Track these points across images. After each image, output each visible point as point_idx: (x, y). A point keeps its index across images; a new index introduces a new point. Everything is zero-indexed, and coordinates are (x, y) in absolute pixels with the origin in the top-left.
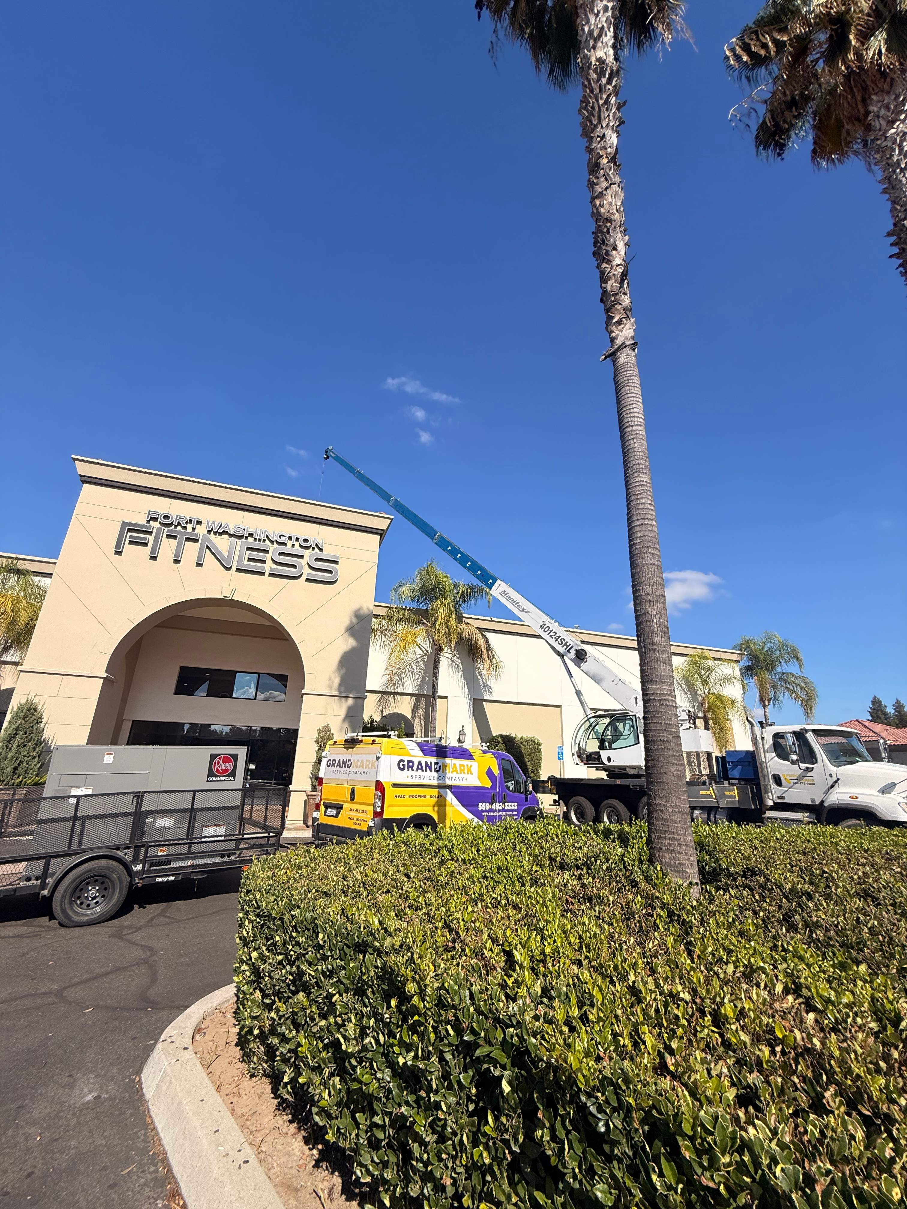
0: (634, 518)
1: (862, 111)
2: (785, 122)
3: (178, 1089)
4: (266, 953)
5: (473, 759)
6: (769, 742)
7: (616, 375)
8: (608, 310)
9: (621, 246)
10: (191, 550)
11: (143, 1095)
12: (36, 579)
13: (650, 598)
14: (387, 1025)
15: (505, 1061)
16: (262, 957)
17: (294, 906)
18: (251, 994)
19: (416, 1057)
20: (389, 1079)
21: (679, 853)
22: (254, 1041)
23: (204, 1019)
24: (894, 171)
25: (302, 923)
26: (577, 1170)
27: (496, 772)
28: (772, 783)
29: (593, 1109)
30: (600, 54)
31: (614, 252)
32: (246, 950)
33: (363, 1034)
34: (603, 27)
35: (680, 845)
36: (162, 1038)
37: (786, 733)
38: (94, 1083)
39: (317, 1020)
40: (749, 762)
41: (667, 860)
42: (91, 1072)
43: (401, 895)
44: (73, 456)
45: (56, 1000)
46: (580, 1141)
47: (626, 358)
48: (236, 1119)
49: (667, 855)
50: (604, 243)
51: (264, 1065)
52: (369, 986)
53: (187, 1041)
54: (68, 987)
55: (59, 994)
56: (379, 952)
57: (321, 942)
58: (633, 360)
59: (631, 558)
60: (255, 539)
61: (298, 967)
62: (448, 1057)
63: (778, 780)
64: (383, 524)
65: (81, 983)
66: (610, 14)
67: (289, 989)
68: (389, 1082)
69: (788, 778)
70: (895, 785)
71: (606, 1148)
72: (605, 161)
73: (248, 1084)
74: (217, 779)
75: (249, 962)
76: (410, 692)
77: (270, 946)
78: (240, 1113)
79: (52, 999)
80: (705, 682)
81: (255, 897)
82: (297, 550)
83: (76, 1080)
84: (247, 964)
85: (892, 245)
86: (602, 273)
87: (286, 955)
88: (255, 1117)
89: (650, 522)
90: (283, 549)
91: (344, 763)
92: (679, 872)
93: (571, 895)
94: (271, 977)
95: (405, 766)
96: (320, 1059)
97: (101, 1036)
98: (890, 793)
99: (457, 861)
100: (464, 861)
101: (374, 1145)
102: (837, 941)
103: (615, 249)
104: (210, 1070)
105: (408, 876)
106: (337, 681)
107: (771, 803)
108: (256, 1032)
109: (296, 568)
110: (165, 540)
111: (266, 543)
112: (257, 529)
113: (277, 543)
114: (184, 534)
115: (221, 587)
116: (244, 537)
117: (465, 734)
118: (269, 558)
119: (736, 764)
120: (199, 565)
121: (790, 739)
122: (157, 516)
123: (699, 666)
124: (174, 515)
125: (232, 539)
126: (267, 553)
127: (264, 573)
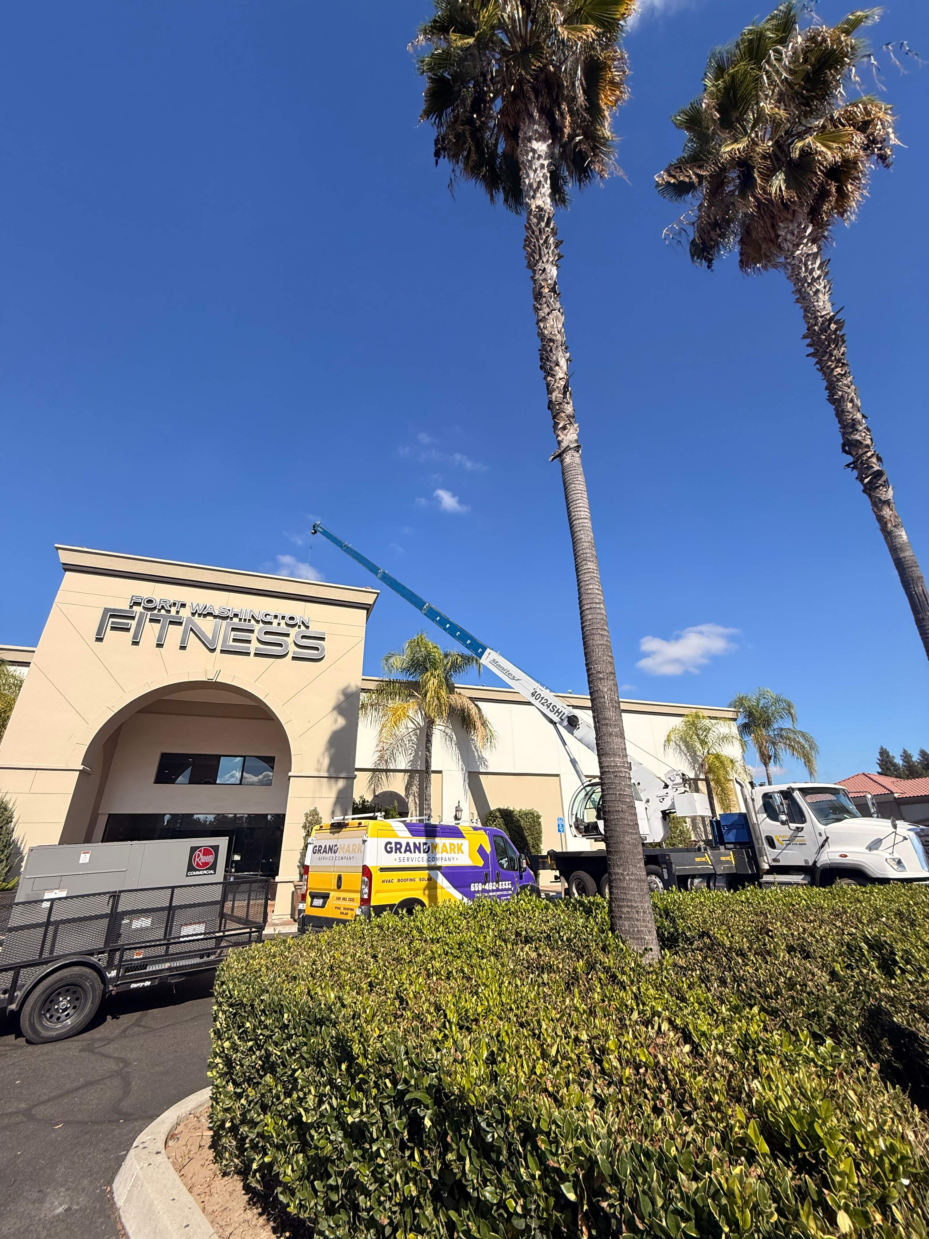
0: (584, 602)
1: (773, 235)
2: (712, 240)
3: (150, 1191)
4: (238, 1042)
5: (464, 837)
6: (759, 803)
7: (563, 474)
8: (554, 417)
9: (563, 362)
10: (175, 633)
11: (114, 1203)
12: (11, 669)
13: (601, 676)
14: (338, 1089)
15: (429, 1102)
16: (234, 1047)
17: (263, 991)
18: (224, 1087)
19: (362, 1113)
20: (340, 1140)
21: (637, 920)
22: (226, 1136)
23: (178, 1124)
24: (803, 286)
25: (270, 1004)
26: (475, 1181)
27: (488, 849)
28: (766, 846)
29: (483, 1125)
30: (539, 202)
31: (557, 368)
32: (219, 1043)
33: (321, 1103)
34: (540, 182)
35: (637, 912)
36: (135, 1145)
37: (774, 792)
38: (65, 1197)
39: (282, 1098)
40: (743, 825)
41: (627, 928)
42: (62, 1186)
43: (366, 974)
44: (56, 545)
45: (24, 1119)
46: (478, 1157)
47: (572, 459)
48: (206, 1215)
49: (626, 923)
50: (548, 360)
51: (236, 1160)
52: (326, 1057)
53: (160, 1145)
54: (37, 1105)
55: (28, 1114)
56: (335, 1024)
57: (286, 1022)
58: (578, 460)
59: (583, 638)
60: (240, 619)
61: (266, 1050)
62: (387, 1107)
63: (771, 843)
64: (369, 599)
65: (48, 1100)
66: (545, 170)
67: (259, 1074)
68: (341, 1143)
69: (781, 839)
70: (880, 841)
71: (493, 1155)
72: (547, 290)
73: (221, 1183)
74: (198, 873)
75: (222, 1055)
76: (403, 768)
77: (241, 1033)
78: (210, 1210)
79: (20, 1118)
80: (703, 743)
81: (228, 987)
82: (283, 628)
83: (46, 1195)
84: (220, 1057)
85: (808, 345)
86: (548, 385)
87: (256, 1040)
88: (225, 1213)
89: (598, 606)
90: (269, 628)
91: (330, 849)
92: (637, 939)
93: (526, 965)
94: (242, 1065)
95: (392, 848)
96: (285, 1135)
97: (71, 1150)
98: (877, 849)
99: (426, 941)
100: (432, 940)
101: (331, 1210)
102: (759, 993)
103: (557, 365)
104: (182, 1173)
105: (375, 957)
106: (326, 762)
107: (766, 867)
108: (228, 1125)
109: (282, 646)
110: (148, 625)
111: (252, 622)
112: (242, 610)
113: (263, 622)
114: (167, 617)
115: (205, 670)
116: (229, 618)
117: (462, 810)
118: (254, 638)
119: (731, 828)
120: (183, 648)
121: (777, 799)
122: (140, 601)
123: (696, 726)
124: (158, 599)
125: (217, 620)
126: (252, 633)
127: (249, 653)
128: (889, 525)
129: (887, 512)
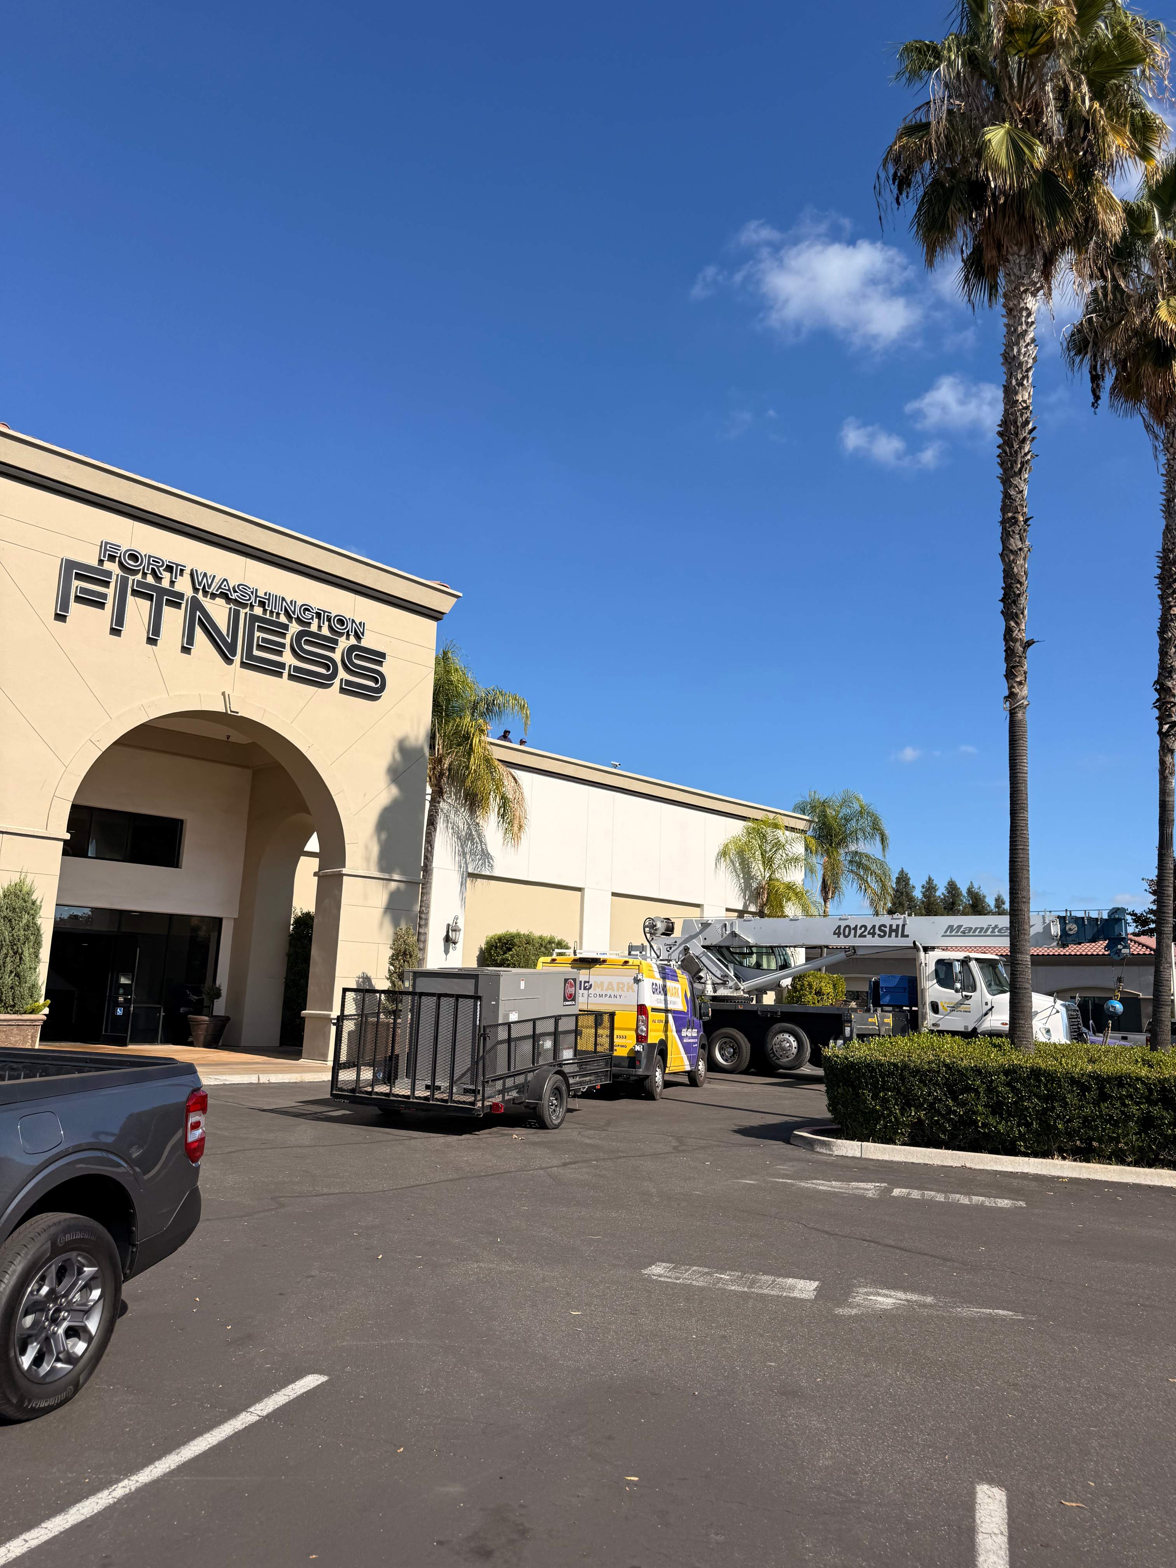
6: (932, 967)
10: (172, 622)
28: (929, 1011)
37: (950, 959)
40: (905, 989)
60: (266, 611)
63: (935, 1008)
80: (768, 862)
82: (327, 636)
90: (309, 633)
106: (375, 852)
109: (328, 669)
110: (130, 599)
111: (283, 619)
112: (270, 594)
113: (299, 621)
114: (163, 591)
115: (223, 694)
116: (252, 606)
117: (460, 930)
118: (288, 647)
119: (889, 990)
120: (186, 650)
121: (957, 967)
122: (117, 553)
123: (764, 837)
124: (145, 555)
125: (233, 607)
126: (285, 639)
127: (282, 673)
128: (1167, 771)
129: (1168, 759)
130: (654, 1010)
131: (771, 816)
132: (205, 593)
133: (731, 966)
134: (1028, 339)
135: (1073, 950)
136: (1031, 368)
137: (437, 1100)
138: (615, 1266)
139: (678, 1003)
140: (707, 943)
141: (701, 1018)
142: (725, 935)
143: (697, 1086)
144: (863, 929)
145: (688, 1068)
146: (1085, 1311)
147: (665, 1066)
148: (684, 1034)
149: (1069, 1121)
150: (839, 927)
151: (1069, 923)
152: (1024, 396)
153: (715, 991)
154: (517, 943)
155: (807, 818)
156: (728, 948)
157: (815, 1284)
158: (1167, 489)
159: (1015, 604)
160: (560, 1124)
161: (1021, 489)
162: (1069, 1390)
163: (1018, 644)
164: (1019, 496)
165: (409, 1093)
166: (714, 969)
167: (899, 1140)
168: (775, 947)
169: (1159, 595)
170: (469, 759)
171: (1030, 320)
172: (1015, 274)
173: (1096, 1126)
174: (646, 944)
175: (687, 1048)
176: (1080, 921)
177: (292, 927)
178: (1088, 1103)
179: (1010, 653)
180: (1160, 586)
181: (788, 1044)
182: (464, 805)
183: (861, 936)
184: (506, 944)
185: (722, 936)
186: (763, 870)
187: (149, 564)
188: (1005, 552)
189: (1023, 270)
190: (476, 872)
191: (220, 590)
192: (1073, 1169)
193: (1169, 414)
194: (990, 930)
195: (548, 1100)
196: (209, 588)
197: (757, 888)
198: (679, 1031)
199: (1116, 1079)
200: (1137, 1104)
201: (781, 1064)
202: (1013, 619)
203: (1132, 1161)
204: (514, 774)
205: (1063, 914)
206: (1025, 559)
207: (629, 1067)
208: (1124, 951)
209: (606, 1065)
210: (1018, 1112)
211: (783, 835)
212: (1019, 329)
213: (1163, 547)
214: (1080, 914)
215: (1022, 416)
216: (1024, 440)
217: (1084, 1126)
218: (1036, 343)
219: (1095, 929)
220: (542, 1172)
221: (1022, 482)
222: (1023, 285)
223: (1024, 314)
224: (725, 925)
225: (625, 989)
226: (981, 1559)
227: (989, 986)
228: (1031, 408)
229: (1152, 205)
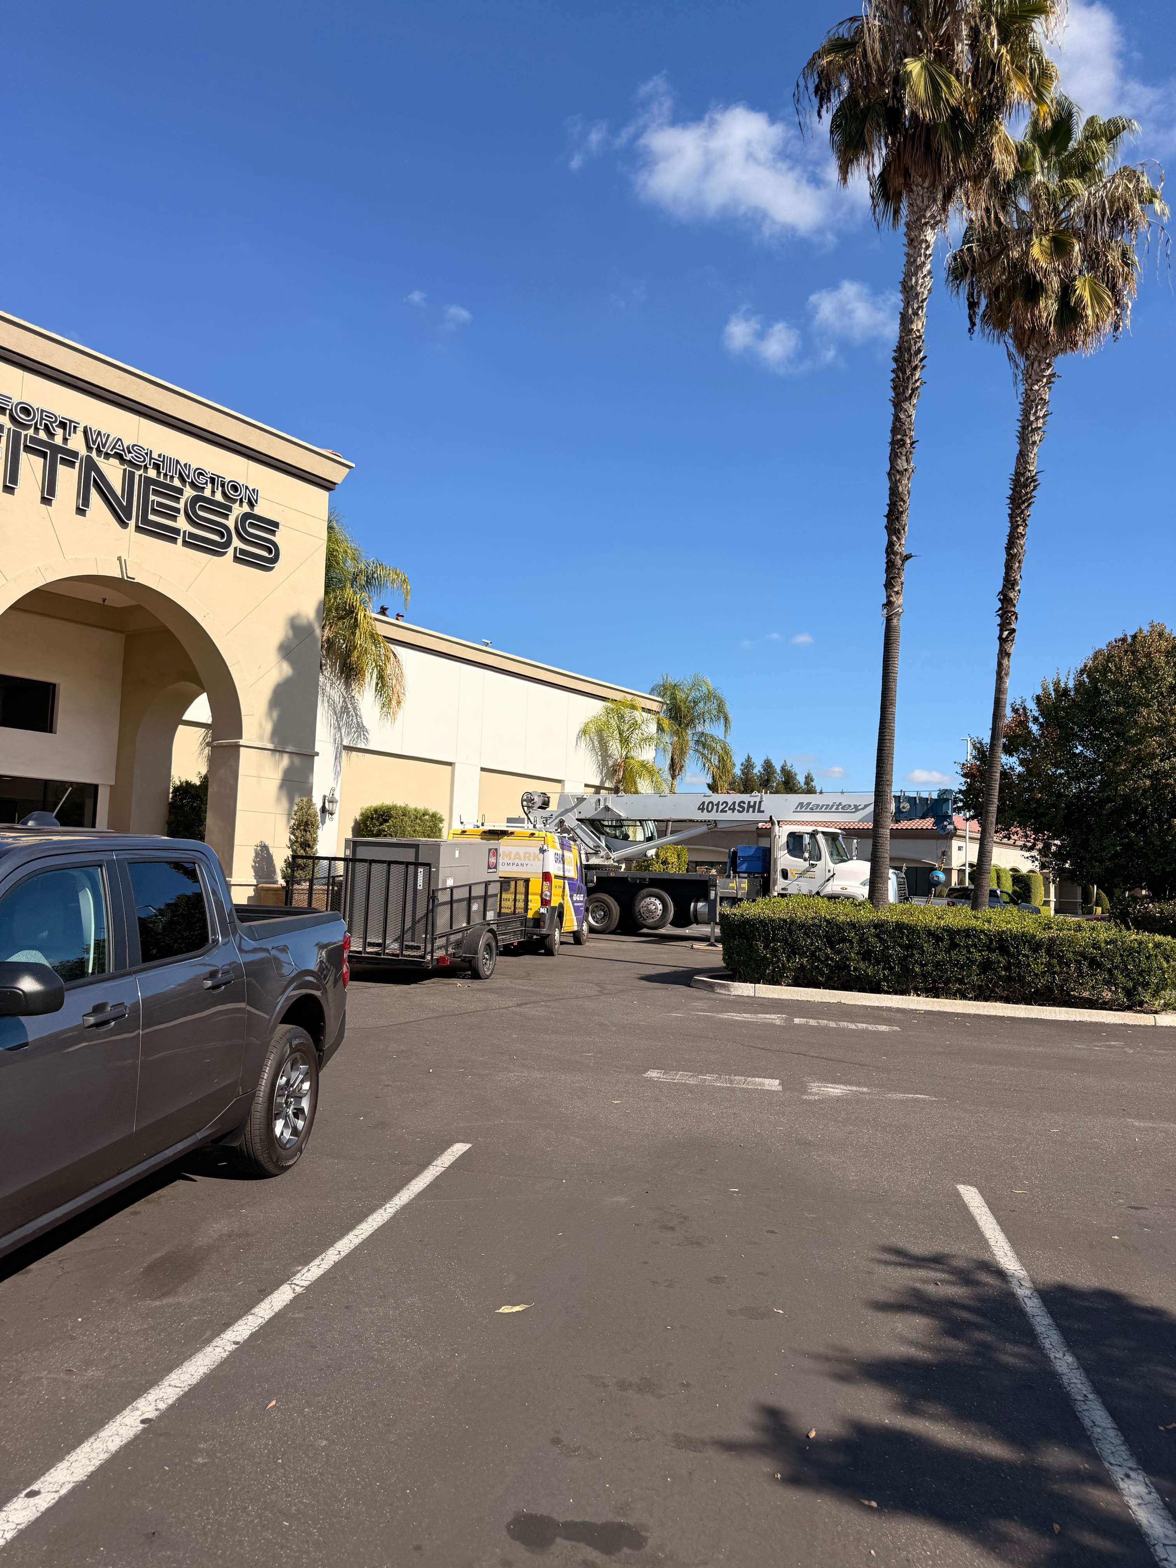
6: (784, 839)
10: (66, 481)
28: (780, 877)
37: (801, 832)
40: (759, 857)
60: (161, 474)
63: (785, 875)
64: (335, 473)
80: (625, 741)
82: (221, 503)
90: (203, 498)
107: (776, 892)
109: (222, 536)
110: (24, 456)
111: (177, 483)
112: (164, 456)
113: (193, 485)
114: (56, 449)
115: (119, 559)
116: (146, 467)
117: (337, 802)
118: (182, 512)
119: (746, 859)
120: (81, 512)
121: (807, 839)
122: (8, 405)
123: (621, 717)
124: (38, 409)
125: (128, 469)
126: (179, 503)
127: (177, 538)
128: (1004, 672)
129: (1005, 662)
130: (557, 877)
131: (629, 697)
132: (99, 451)
133: (603, 838)
134: (925, 270)
135: (904, 825)
136: (926, 299)
137: (388, 954)
138: (620, 1072)
139: (572, 872)
140: (582, 816)
141: (586, 884)
142: (599, 810)
143: (581, 944)
144: (725, 805)
145: (575, 928)
146: (977, 1094)
147: (561, 927)
148: (574, 899)
149: (926, 965)
150: (704, 803)
151: (903, 801)
152: (918, 325)
153: (588, 861)
154: (395, 815)
155: (660, 699)
156: (599, 821)
157: (777, 1081)
158: (1023, 417)
159: (898, 520)
160: (491, 974)
161: (910, 413)
162: (988, 1137)
163: (898, 557)
164: (908, 420)
165: (361, 949)
166: (587, 840)
167: (785, 983)
168: (643, 820)
169: (1009, 514)
170: (354, 634)
171: (928, 252)
172: (917, 206)
173: (946, 969)
174: (524, 816)
175: (576, 909)
176: (913, 800)
177: (171, 795)
178: (941, 951)
179: (890, 566)
180: (1010, 506)
181: (654, 907)
182: (339, 678)
183: (722, 811)
184: (382, 815)
185: (596, 810)
186: (620, 749)
187: (42, 419)
188: (892, 472)
189: (926, 202)
190: (351, 745)
191: (115, 450)
192: (927, 1003)
193: (1031, 347)
194: (835, 807)
195: (482, 952)
196: (104, 447)
197: (613, 766)
198: (571, 896)
199: (964, 931)
200: (980, 951)
201: (648, 924)
202: (895, 534)
203: (972, 998)
204: (393, 649)
205: (898, 794)
206: (909, 479)
207: (533, 927)
208: (948, 827)
209: (521, 924)
210: (884, 959)
211: (638, 715)
212: (918, 260)
213: (1016, 470)
214: (913, 795)
215: (915, 344)
216: (916, 367)
217: (937, 969)
218: (931, 275)
219: (925, 808)
220: (505, 1011)
221: (911, 407)
222: (925, 217)
223: (924, 246)
224: (599, 800)
225: (531, 858)
226: (978, 1218)
227: (831, 855)
228: (923, 337)
229: (1034, 146)
